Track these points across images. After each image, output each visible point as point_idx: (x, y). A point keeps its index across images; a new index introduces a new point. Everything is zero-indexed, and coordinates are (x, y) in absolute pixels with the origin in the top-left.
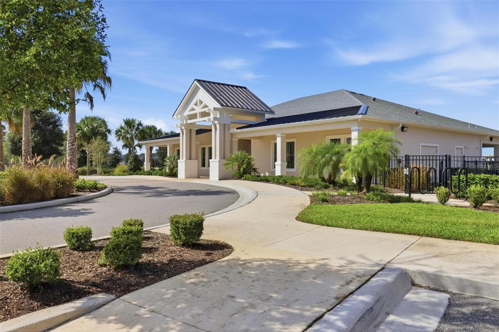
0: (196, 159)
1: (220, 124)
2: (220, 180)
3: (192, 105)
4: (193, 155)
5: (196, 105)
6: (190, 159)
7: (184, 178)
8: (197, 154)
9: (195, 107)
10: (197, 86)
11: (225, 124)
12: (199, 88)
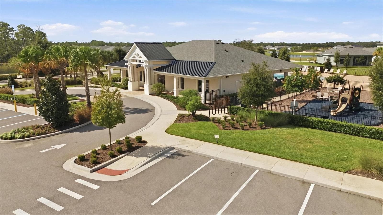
0: (137, 81)
1: (148, 68)
2: (149, 95)
3: (133, 55)
4: (136, 79)
5: (136, 55)
6: (134, 81)
7: (132, 91)
8: (138, 78)
9: (135, 56)
10: (135, 46)
11: (150, 68)
12: (137, 48)
